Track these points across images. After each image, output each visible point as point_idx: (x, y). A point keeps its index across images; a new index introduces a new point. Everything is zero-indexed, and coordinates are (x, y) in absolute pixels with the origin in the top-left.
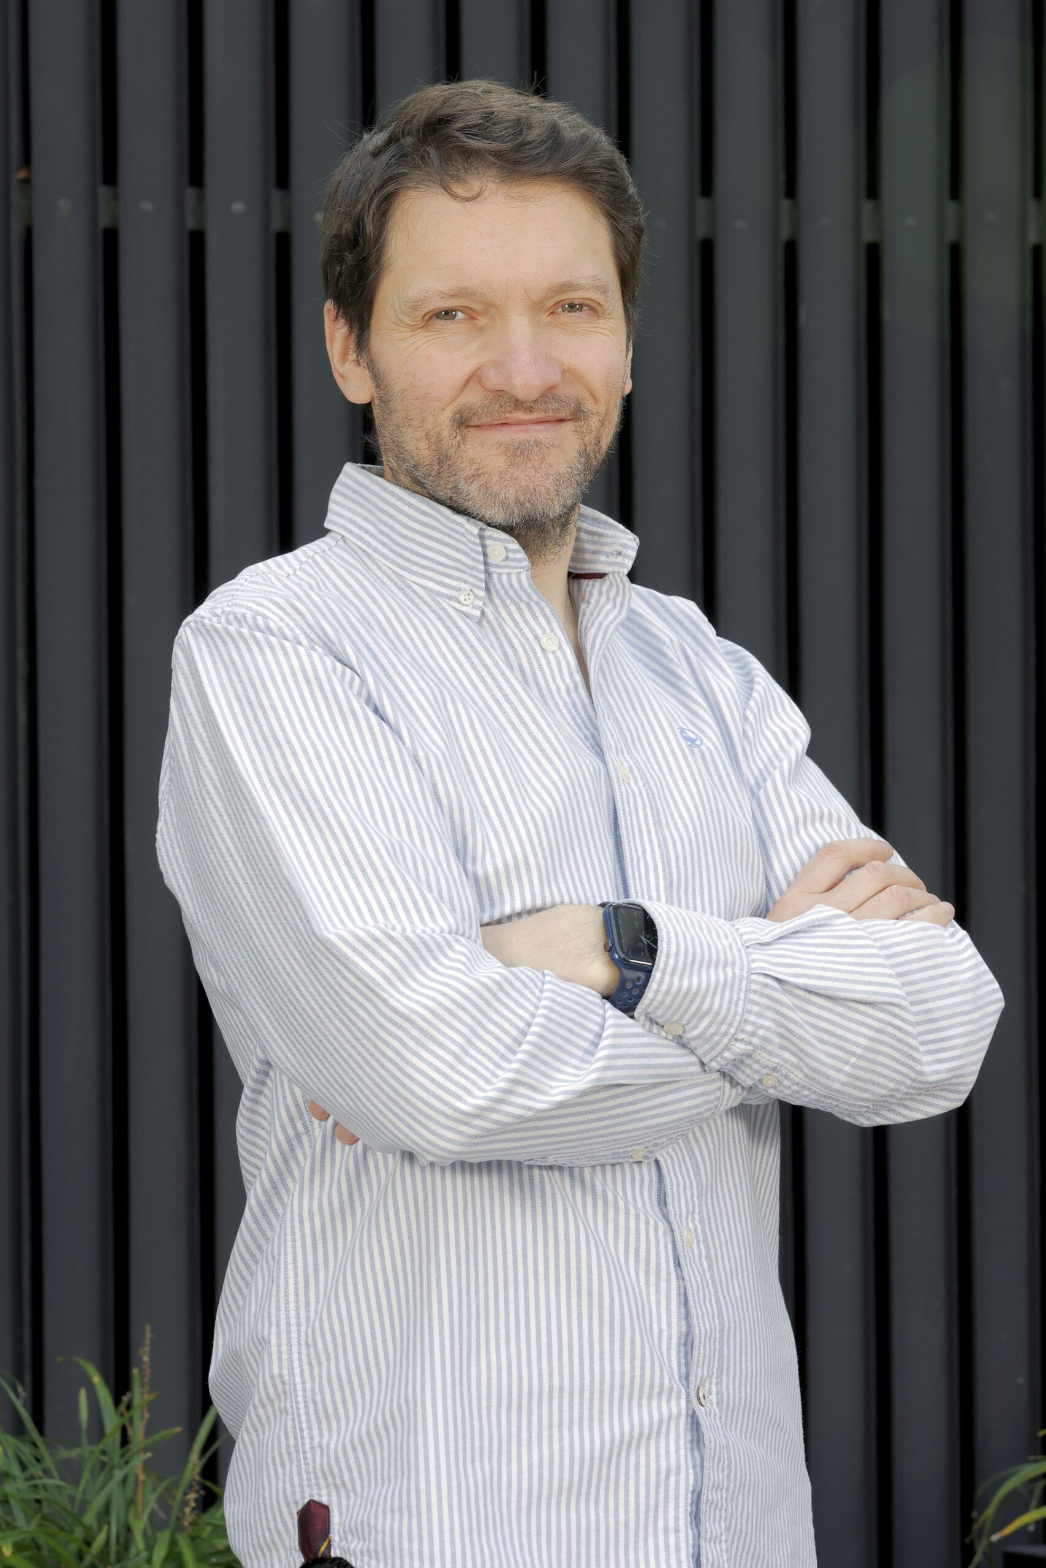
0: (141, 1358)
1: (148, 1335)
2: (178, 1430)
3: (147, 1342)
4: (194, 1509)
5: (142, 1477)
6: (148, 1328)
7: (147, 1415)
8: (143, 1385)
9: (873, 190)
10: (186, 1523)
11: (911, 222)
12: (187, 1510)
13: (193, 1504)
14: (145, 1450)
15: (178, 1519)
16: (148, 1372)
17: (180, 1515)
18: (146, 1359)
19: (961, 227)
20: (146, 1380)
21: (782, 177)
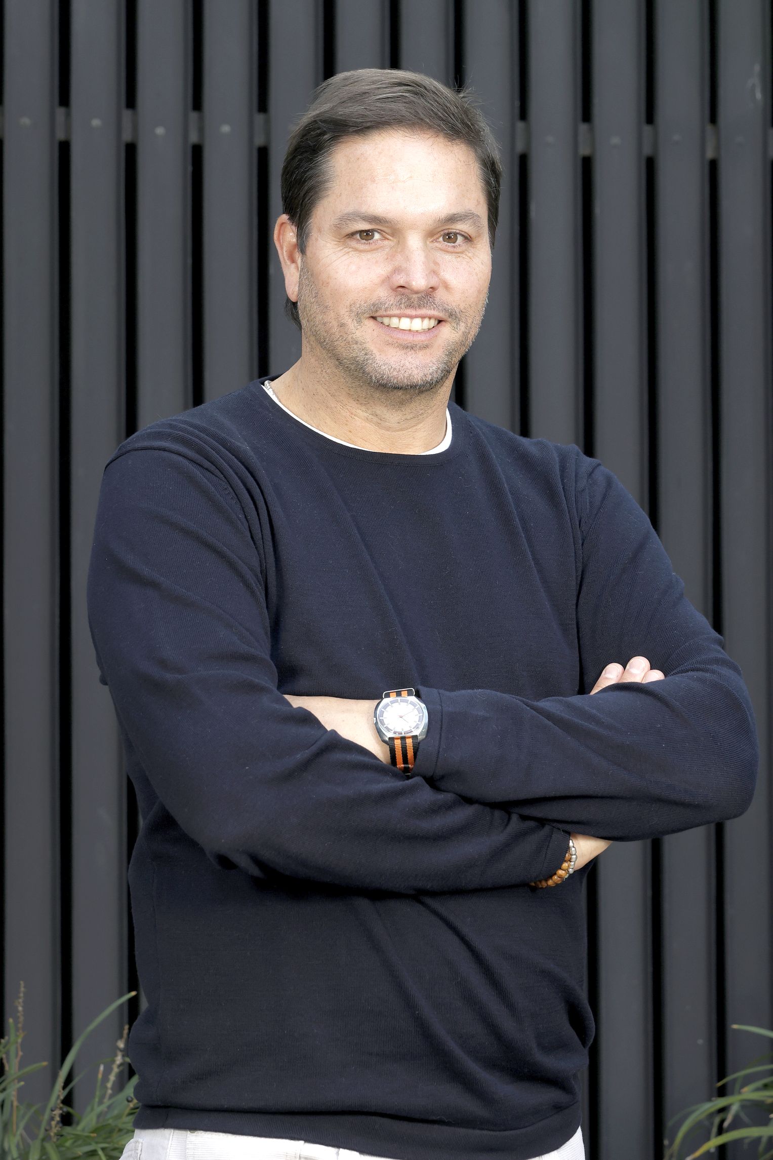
0: (17, 1007)
1: (22, 989)
2: (45, 1064)
3: (22, 995)
4: (58, 1123)
5: (15, 1103)
6: (22, 983)
7: (20, 1053)
8: (17, 1030)
9: (587, 115)
10: (52, 1134)
11: (615, 140)
12: (53, 1123)
13: (58, 1119)
14: (19, 1080)
15: (46, 1130)
16: (21, 1019)
17: (48, 1128)
18: (20, 1009)
19: (655, 144)
20: (20, 1025)
21: (517, 103)
